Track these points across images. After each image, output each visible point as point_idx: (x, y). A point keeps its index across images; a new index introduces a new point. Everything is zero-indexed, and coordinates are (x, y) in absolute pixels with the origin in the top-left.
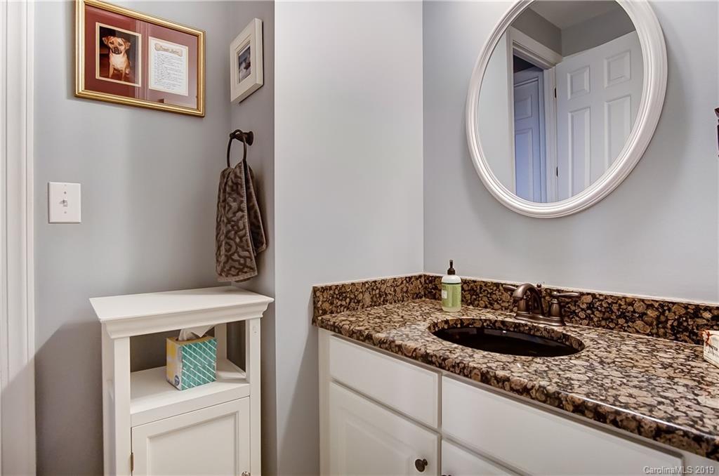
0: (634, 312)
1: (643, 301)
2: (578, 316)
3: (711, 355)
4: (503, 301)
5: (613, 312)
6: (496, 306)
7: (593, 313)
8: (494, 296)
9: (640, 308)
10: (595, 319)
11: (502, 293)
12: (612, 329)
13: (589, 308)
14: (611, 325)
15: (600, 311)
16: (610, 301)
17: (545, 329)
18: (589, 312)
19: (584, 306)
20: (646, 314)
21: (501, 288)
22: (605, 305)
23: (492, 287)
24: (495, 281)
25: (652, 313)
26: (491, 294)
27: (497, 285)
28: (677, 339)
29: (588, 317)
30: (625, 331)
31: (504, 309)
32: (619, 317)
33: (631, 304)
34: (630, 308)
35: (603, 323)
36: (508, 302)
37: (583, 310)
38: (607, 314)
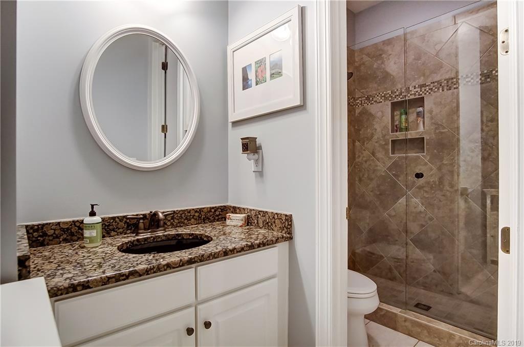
0: (191, 215)
1: (193, 209)
2: (167, 225)
3: (231, 223)
4: (120, 229)
5: (182, 218)
6: (113, 233)
7: (174, 221)
8: (111, 227)
9: (192, 213)
10: (175, 224)
11: (118, 223)
12: (182, 226)
13: (172, 219)
14: (182, 225)
15: (177, 219)
16: (181, 213)
17: (164, 235)
18: (172, 221)
19: (169, 219)
20: (194, 215)
21: (117, 219)
22: (179, 215)
23: (109, 221)
24: (111, 216)
25: (197, 214)
26: (109, 225)
27: (114, 218)
28: (205, 223)
29: (172, 224)
30: (187, 226)
31: (119, 234)
32: (185, 220)
33: (189, 212)
34: (189, 214)
35: (178, 225)
36: (123, 228)
37: (169, 221)
38: (180, 220)
